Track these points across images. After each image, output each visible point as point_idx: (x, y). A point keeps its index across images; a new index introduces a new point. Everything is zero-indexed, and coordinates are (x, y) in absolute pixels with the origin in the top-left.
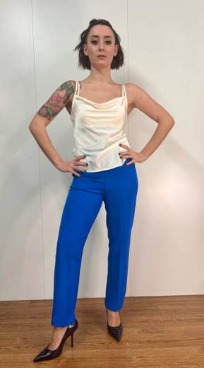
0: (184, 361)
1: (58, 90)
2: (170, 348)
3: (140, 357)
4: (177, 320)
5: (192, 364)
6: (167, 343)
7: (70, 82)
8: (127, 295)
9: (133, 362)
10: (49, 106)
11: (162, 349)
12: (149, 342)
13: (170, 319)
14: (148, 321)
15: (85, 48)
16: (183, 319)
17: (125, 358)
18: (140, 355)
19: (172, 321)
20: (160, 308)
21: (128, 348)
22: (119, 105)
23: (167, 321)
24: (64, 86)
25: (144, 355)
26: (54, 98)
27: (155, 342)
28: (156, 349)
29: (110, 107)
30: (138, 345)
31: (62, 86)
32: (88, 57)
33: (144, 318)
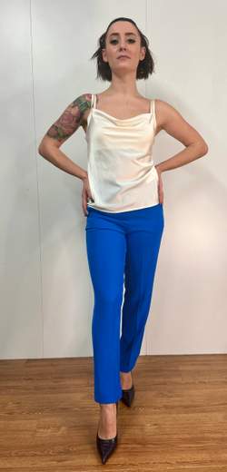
0: (207, 429)
1: (69, 106)
2: (190, 415)
3: (155, 425)
4: (200, 382)
6: (188, 408)
7: (84, 96)
8: (142, 353)
9: (146, 430)
10: (59, 126)
11: (181, 415)
12: (166, 407)
13: (191, 381)
14: (165, 384)
15: (104, 54)
16: (206, 381)
17: (138, 425)
18: (154, 423)
19: (193, 383)
20: (181, 368)
21: (141, 414)
22: (146, 124)
23: (187, 383)
24: (77, 102)
25: (159, 422)
26: (65, 117)
27: (173, 407)
28: (174, 415)
29: (134, 125)
30: (153, 410)
31: (74, 102)
32: (108, 63)
33: (162, 380)
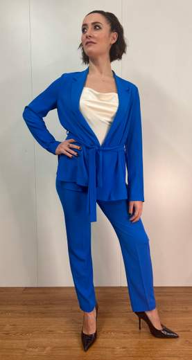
0: (166, 352)
3: (123, 348)
5: (174, 356)
9: (116, 353)
11: (145, 341)
16: (169, 310)
17: (109, 348)
18: (123, 346)
21: (113, 337)
25: (127, 346)
30: (123, 335)
